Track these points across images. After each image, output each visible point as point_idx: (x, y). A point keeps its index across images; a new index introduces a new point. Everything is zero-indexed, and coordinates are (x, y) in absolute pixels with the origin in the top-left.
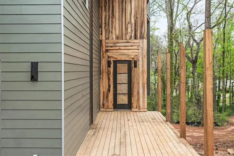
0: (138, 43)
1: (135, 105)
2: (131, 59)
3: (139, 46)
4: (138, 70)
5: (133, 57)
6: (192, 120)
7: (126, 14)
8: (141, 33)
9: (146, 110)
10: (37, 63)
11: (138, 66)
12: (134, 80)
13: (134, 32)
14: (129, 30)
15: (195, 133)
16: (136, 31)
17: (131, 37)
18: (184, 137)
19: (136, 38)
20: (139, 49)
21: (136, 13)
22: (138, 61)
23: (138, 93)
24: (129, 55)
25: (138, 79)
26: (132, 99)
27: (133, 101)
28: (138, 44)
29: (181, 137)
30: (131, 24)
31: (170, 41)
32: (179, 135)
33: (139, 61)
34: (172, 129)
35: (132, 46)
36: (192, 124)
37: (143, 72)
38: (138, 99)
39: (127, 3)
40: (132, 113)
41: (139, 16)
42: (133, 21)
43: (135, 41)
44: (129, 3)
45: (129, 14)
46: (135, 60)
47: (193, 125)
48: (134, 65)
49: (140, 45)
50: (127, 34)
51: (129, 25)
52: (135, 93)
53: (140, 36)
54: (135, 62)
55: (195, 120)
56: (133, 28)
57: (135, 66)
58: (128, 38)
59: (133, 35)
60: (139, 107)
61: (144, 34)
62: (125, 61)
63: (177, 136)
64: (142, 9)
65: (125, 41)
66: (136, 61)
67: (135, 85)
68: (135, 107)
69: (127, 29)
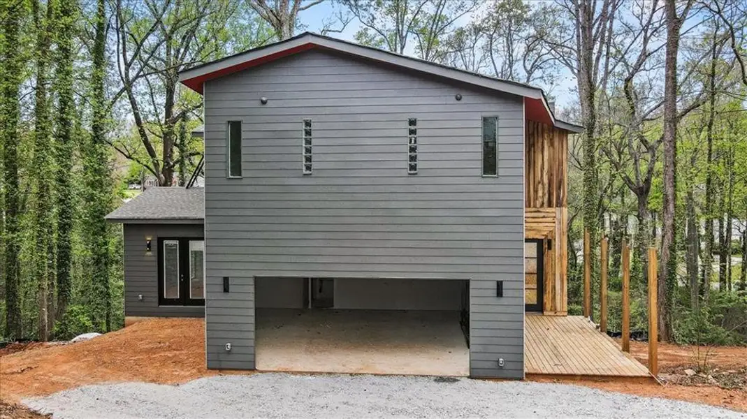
0: (553, 212)
1: (548, 306)
2: (543, 237)
3: (555, 217)
4: (553, 253)
5: (545, 233)
6: (637, 327)
7: (536, 169)
8: (558, 197)
9: (566, 314)
10: (502, 282)
11: (553, 248)
12: (548, 269)
13: (547, 196)
14: (540, 193)
15: (641, 354)
16: (550, 194)
17: (543, 203)
18: (628, 351)
19: (550, 205)
20: (554, 222)
21: (551, 168)
22: (553, 241)
23: (554, 288)
24: (539, 231)
25: (553, 266)
26: (545, 297)
27: (545, 301)
28: (554, 215)
29: (623, 350)
30: (543, 184)
31: (588, 155)
32: (621, 348)
33: (555, 239)
34: (611, 342)
35: (544, 217)
36: (636, 337)
37: (561, 256)
38: (554, 298)
39: (536, 154)
40: (545, 318)
41: (555, 173)
42: (546, 180)
43: (549, 210)
44: (540, 152)
45: (539, 170)
46: (549, 238)
47: (639, 339)
48: (547, 246)
49: (557, 217)
50: (537, 199)
51: (540, 186)
52: (549, 288)
53: (557, 203)
54: (550, 242)
55: (643, 329)
56: (546, 191)
57: (550, 248)
58: (538, 205)
59: (546, 200)
60: (556, 309)
61: (563, 200)
62: (533, 239)
63: (619, 349)
64: (561, 161)
65: (533, 209)
66: (551, 240)
67: (550, 277)
68: (549, 309)
69: (536, 191)
